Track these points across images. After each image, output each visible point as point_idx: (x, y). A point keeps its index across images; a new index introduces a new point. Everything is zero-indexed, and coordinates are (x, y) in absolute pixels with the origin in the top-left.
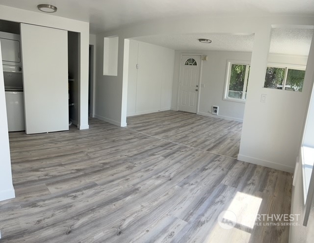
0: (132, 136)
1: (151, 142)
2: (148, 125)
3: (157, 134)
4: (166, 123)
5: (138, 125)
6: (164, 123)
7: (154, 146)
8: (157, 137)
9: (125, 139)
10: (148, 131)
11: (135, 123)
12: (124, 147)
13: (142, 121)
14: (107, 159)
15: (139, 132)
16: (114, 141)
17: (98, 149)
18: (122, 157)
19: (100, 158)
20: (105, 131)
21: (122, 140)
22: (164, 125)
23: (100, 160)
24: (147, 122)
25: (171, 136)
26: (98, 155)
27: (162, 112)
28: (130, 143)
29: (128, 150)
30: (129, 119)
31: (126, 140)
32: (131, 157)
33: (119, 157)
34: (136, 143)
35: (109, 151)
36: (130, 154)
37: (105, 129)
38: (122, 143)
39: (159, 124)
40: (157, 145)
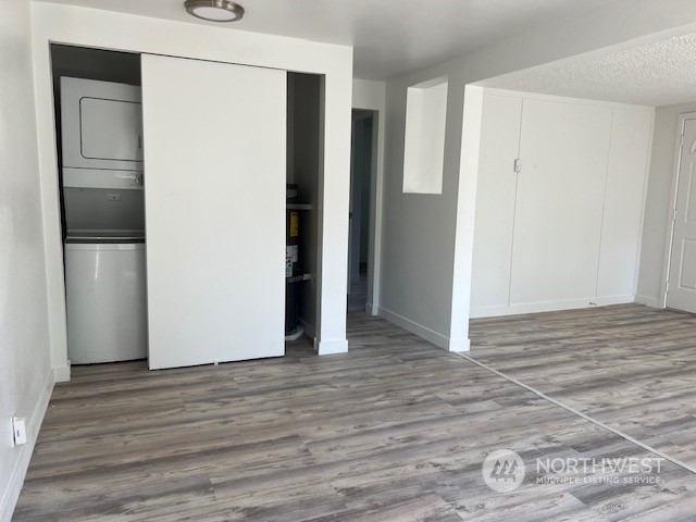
0: (477, 390)
1: (539, 421)
2: (544, 353)
3: (569, 390)
4: (612, 351)
5: (508, 350)
6: (603, 351)
7: (548, 440)
8: (566, 403)
9: (453, 397)
10: (541, 374)
11: (500, 340)
12: (439, 431)
13: (527, 337)
14: (368, 472)
15: (507, 377)
16: (411, 403)
17: (351, 429)
18: (423, 471)
19: (345, 468)
20: (395, 363)
21: (439, 401)
22: (601, 359)
23: (341, 476)
24: (544, 341)
25: (624, 408)
26: (342, 454)
27: (603, 309)
28: (464, 415)
29: (452, 445)
30: (477, 327)
31: (454, 403)
32: (455, 473)
33: (410, 470)
34: (484, 419)
35: (381, 440)
36: (454, 462)
37: (396, 358)
38: (437, 411)
39: (583, 353)
40: (562, 438)
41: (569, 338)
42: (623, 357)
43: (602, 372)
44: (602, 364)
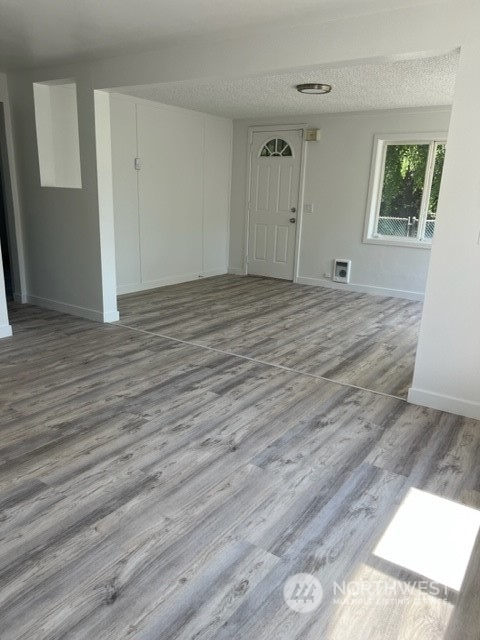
0: (135, 345)
1: (183, 357)
2: (174, 315)
3: (197, 335)
4: (219, 307)
5: (148, 316)
6: (214, 308)
7: (191, 366)
8: (197, 343)
9: (118, 353)
10: (177, 328)
11: (140, 309)
12: (115, 376)
13: (160, 305)
14: (70, 412)
15: (154, 334)
16: (86, 363)
17: (43, 388)
18: (112, 402)
19: (50, 413)
20: (61, 338)
21: (110, 357)
22: (213, 313)
23: (49, 419)
24: (173, 307)
25: (232, 340)
26: (45, 405)
27: (208, 279)
28: (130, 363)
29: (128, 382)
30: (123, 302)
31: (120, 356)
32: (135, 397)
33: (102, 403)
34: (145, 363)
35: (73, 390)
36: (132, 391)
37: (61, 334)
38: (109, 364)
39: (201, 311)
40: (199, 363)
41: (190, 302)
42: (227, 310)
43: (214, 322)
44: (215, 316)
